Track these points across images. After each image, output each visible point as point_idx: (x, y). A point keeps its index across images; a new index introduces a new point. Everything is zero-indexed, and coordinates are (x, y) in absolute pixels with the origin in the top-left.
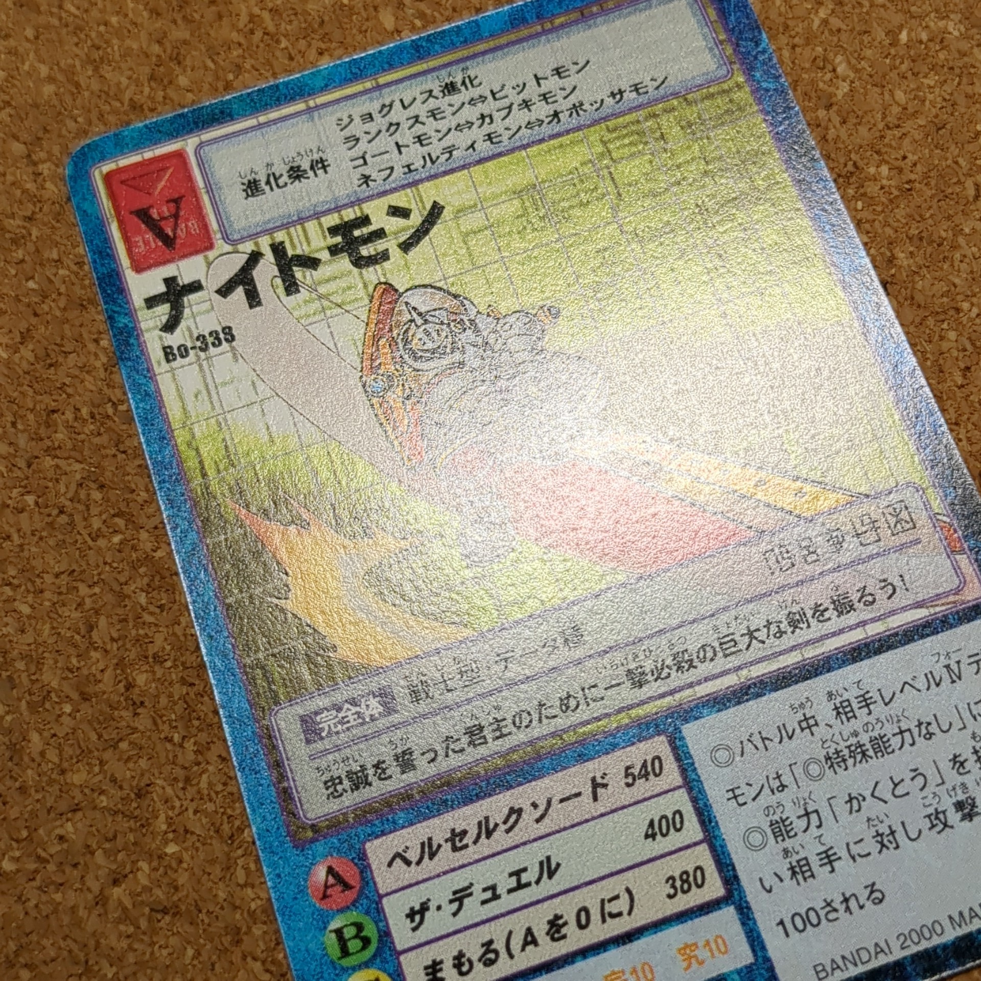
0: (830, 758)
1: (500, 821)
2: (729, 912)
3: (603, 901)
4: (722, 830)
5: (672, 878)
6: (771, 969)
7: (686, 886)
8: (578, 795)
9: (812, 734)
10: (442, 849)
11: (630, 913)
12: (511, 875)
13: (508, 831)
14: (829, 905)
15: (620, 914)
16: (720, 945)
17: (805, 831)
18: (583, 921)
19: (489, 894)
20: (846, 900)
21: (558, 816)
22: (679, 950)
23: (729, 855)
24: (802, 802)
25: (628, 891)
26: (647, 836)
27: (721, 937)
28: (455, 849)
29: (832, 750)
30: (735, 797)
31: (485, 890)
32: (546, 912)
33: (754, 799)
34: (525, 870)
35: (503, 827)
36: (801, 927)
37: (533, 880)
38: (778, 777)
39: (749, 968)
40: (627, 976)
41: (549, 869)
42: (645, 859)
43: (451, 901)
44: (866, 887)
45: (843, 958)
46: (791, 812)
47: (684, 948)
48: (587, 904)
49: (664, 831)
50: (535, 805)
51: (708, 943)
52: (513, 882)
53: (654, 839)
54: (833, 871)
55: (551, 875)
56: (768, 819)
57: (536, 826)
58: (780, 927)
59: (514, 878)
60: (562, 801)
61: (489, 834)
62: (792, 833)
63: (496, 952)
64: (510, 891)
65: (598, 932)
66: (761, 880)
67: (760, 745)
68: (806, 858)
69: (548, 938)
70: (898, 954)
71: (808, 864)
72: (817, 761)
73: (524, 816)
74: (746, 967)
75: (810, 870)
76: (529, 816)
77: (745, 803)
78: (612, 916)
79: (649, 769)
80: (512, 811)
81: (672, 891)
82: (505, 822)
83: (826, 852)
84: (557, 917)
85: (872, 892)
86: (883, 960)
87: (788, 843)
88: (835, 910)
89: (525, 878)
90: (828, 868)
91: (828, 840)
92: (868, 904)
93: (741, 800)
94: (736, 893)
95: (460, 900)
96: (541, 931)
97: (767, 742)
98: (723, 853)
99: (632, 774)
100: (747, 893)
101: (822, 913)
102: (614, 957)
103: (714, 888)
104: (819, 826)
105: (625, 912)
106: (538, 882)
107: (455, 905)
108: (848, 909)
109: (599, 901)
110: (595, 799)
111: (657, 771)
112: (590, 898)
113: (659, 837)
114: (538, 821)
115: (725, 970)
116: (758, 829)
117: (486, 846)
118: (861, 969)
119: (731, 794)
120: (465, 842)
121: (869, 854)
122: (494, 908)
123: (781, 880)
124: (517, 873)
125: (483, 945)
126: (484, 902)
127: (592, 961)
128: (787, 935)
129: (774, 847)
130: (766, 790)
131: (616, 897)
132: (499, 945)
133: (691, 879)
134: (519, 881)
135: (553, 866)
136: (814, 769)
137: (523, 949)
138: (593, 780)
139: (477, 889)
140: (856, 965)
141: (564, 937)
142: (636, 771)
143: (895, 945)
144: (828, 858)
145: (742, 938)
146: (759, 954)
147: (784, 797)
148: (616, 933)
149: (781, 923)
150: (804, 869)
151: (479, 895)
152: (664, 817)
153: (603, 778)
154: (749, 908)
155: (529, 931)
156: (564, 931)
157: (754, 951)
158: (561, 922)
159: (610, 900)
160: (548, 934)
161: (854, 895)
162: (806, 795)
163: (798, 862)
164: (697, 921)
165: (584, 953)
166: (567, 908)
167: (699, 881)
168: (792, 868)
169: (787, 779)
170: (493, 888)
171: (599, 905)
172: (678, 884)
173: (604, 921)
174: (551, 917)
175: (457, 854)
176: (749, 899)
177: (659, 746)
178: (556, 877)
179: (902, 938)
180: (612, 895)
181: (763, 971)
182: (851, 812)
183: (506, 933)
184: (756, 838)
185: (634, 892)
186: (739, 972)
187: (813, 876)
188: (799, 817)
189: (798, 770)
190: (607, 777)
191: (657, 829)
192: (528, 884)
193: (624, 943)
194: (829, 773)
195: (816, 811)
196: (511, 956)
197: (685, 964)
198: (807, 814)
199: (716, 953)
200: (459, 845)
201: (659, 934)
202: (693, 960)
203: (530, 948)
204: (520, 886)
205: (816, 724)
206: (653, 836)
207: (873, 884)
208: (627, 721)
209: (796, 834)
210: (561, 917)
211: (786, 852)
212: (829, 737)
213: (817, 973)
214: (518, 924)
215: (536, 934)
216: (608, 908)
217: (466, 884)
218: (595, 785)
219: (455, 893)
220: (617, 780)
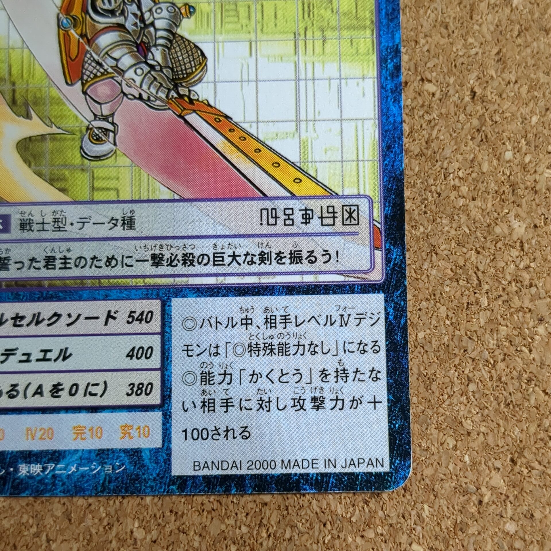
0: (251, 346)
1: (46, 317)
2: (158, 415)
3: (89, 384)
4: (172, 367)
5: (133, 384)
6: (169, 455)
7: (139, 392)
8: (97, 318)
9: (247, 329)
10: (7, 323)
11: (101, 396)
12: (42, 351)
13: (49, 325)
14: (216, 430)
15: (95, 395)
16: (146, 432)
17: (220, 384)
18: (73, 392)
19: (25, 358)
20: (227, 431)
21: (81, 326)
22: (122, 426)
23: (171, 382)
24: (225, 366)
25: (105, 383)
26: (128, 356)
27: (148, 427)
28: (15, 325)
29: (254, 342)
30: (188, 350)
31: (24, 354)
32: (55, 378)
33: (198, 355)
34: (50, 351)
35: (46, 322)
36: (195, 437)
37: (53, 358)
38: (217, 347)
39: (157, 450)
40: (87, 431)
41: (64, 355)
42: (122, 368)
43: (3, 354)
44: (241, 427)
45: (213, 462)
46: (216, 370)
47: (125, 426)
48: (79, 383)
49: (139, 356)
50: (69, 316)
51: (139, 428)
52: (41, 356)
53: (131, 359)
54: (226, 412)
55: (65, 359)
56: (202, 369)
57: (66, 327)
58: (184, 433)
59: (43, 353)
60: (87, 318)
61: (38, 323)
62: (211, 382)
63: (18, 392)
64: (38, 360)
65: (79, 400)
66: (183, 402)
67: (214, 325)
68: (214, 399)
69: (50, 394)
70: (244, 471)
71: (214, 403)
72: (243, 345)
73: (62, 319)
74: (156, 449)
75: (214, 407)
76: (64, 320)
77: (192, 356)
78: (91, 394)
79: (144, 317)
80: (55, 314)
81: (130, 392)
82: (49, 319)
83: (227, 400)
84: (59, 384)
85: (244, 431)
86: (234, 472)
87: (207, 387)
88: (219, 434)
89: (49, 355)
90: (225, 409)
91: (231, 394)
92: (239, 437)
93: (190, 353)
94: (166, 405)
95: (8, 355)
96: (47, 389)
97: (218, 324)
98: (168, 380)
99: (133, 317)
100: (173, 408)
101: (211, 434)
102: (83, 418)
103: (155, 398)
104: (228, 384)
105: (99, 395)
106: (55, 360)
107: (4, 357)
108: (226, 435)
109: (87, 383)
110: (106, 324)
111: (148, 320)
112: (82, 380)
113: (134, 358)
114: (68, 325)
115: (143, 446)
116: (193, 373)
117: (33, 329)
118: (220, 472)
119: (186, 348)
120: (22, 323)
121: (251, 409)
122: (25, 367)
123: (195, 407)
124: (45, 351)
125: (12, 385)
126: (21, 361)
127: (70, 416)
128: (186, 439)
129: (198, 387)
130: (207, 353)
131: (97, 384)
132: (21, 389)
133: (144, 389)
134: (45, 356)
135: (68, 354)
136: (239, 350)
137: (34, 395)
138: (109, 312)
139: (19, 353)
140: (218, 469)
141: (59, 397)
142: (136, 315)
143: (245, 466)
144: (227, 403)
145: (160, 431)
146: (166, 444)
147: (216, 360)
148: (89, 404)
149: (185, 431)
150: (211, 405)
151: (19, 356)
152: (142, 348)
153: (115, 313)
154: (170, 416)
155: (40, 387)
156: (60, 393)
157: (163, 441)
158: (60, 387)
159: (93, 385)
160: (50, 391)
161: (233, 429)
162: (229, 363)
163: (209, 400)
164: (138, 413)
165: (68, 409)
166: (67, 380)
167: (148, 392)
168: (204, 402)
169: (221, 350)
170: (28, 355)
171: (86, 385)
172: (135, 389)
173: (85, 395)
174: (56, 383)
175: (16, 328)
176: (172, 411)
177: (155, 305)
178: (67, 361)
179: (250, 463)
180: (95, 382)
181: (164, 455)
182: (250, 382)
183: (27, 383)
184: (190, 378)
185: (108, 385)
186: (150, 450)
187: (214, 411)
188: (219, 374)
189: (230, 347)
190: (118, 314)
191: (135, 354)
192: (49, 360)
193: (92, 412)
194: (247, 354)
195: (231, 374)
196: (25, 397)
197: (121, 435)
198: (225, 374)
199: (142, 435)
200: (18, 323)
201: (114, 413)
202: (127, 435)
203: (37, 396)
204: (44, 359)
205: (251, 324)
206: (131, 357)
207: (246, 427)
208: (142, 284)
209: (214, 383)
210: (61, 385)
211: (204, 392)
212: (256, 333)
213: (194, 466)
214: (36, 380)
215: (44, 389)
216: (91, 389)
217: (14, 348)
218: (109, 316)
219: (6, 350)
220: (123, 317)
